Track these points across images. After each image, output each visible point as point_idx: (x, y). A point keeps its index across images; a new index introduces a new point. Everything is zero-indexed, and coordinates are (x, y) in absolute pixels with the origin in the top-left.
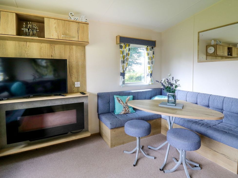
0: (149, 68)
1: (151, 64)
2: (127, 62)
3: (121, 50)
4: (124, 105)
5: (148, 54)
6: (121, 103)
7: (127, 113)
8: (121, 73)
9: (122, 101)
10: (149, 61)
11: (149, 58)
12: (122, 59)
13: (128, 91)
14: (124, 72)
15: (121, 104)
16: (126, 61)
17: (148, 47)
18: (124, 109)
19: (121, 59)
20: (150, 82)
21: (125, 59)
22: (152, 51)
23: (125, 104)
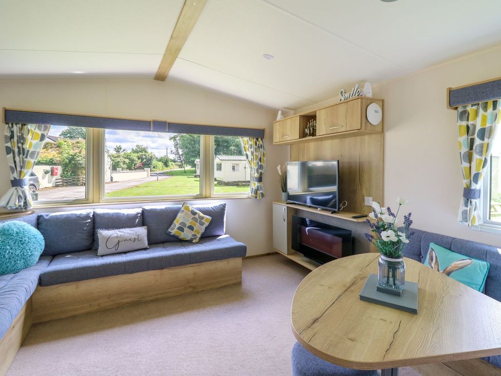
3: (462, 123)
6: (433, 265)
12: (463, 150)
16: (475, 155)
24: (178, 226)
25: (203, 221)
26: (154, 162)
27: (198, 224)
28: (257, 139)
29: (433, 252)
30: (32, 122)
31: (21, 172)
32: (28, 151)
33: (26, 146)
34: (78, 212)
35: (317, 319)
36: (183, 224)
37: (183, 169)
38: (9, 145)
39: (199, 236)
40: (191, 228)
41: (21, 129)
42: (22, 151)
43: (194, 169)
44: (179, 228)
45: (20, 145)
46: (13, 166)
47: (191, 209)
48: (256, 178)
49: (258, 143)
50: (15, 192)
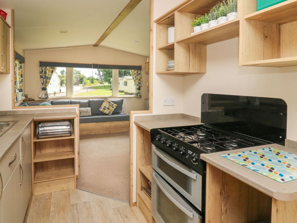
24: (103, 107)
25: (113, 106)
26: (85, 80)
27: (111, 107)
28: (138, 71)
30: (48, 66)
31: (45, 85)
32: (48, 77)
33: (47, 75)
34: (65, 101)
36: (105, 107)
37: (103, 85)
38: (41, 75)
39: (112, 112)
40: (108, 109)
41: (45, 69)
42: (45, 77)
43: (110, 85)
44: (103, 109)
45: (45, 75)
46: (43, 82)
47: (108, 101)
48: (137, 88)
49: (138, 72)
50: (44, 92)
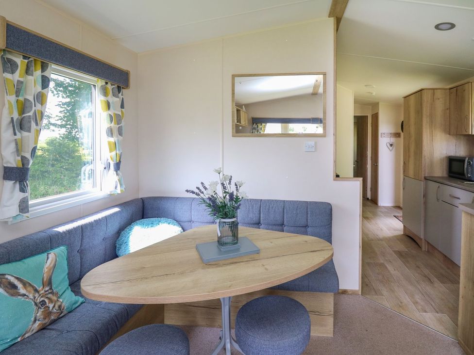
0: (113, 146)
1: (117, 137)
2: (37, 124)
3: (8, 76)
4: (37, 295)
5: (108, 105)
6: (22, 291)
7: (53, 322)
8: (5, 168)
9: (25, 284)
10: (112, 125)
11: (111, 117)
12: (16, 116)
13: (43, 234)
14: (23, 165)
15: (24, 295)
16: (33, 124)
17: (107, 83)
18: (41, 311)
19: (11, 113)
20: (116, 188)
21: (31, 114)
22: (118, 99)
23: (40, 288)
29: (7, 276)
35: (312, 252)
